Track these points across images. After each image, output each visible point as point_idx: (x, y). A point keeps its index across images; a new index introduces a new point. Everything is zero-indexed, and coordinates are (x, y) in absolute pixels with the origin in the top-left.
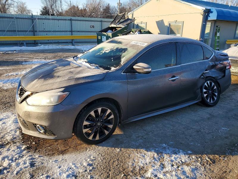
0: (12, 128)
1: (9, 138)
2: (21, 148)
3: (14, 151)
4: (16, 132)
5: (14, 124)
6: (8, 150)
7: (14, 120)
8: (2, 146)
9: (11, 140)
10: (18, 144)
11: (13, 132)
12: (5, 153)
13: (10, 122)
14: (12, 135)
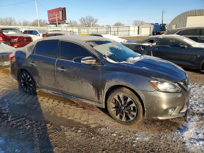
0: (191, 123)
1: (196, 117)
2: (190, 108)
3: (195, 108)
4: (190, 119)
5: (189, 127)
6: (198, 110)
7: (187, 130)
8: (202, 114)
9: (195, 115)
10: (191, 110)
11: (192, 119)
12: (201, 110)
13: (191, 131)
14: (193, 118)
